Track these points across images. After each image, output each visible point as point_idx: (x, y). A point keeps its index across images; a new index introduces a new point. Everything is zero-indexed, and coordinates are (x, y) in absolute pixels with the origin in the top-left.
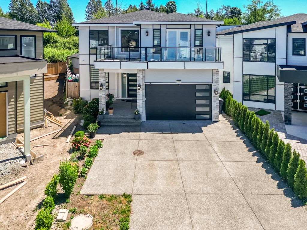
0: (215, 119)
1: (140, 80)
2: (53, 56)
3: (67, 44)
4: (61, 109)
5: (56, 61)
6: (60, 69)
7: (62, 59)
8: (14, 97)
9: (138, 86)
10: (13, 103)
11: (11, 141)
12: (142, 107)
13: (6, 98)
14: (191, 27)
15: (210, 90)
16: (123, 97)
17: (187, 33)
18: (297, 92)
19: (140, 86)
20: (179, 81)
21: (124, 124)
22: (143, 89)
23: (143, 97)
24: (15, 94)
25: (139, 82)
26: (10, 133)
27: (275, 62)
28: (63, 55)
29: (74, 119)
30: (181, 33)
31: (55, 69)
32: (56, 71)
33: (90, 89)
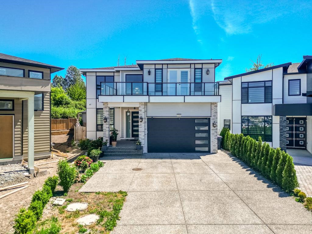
0: (213, 151)
1: (142, 114)
2: (64, 113)
3: (78, 105)
4: (68, 147)
5: (67, 118)
6: (71, 124)
7: (73, 116)
8: (20, 121)
9: (140, 119)
10: (20, 127)
11: (17, 162)
12: (144, 139)
13: (12, 122)
14: (190, 67)
15: (208, 124)
16: (127, 137)
17: (187, 72)
18: (292, 130)
19: (142, 119)
20: (179, 115)
21: (126, 154)
22: (145, 123)
23: (145, 130)
24: (21, 118)
25: (141, 115)
26: (16, 155)
27: (272, 102)
28: (74, 112)
29: (80, 154)
30: (182, 72)
31: (66, 125)
32: (67, 126)
33: (96, 131)
